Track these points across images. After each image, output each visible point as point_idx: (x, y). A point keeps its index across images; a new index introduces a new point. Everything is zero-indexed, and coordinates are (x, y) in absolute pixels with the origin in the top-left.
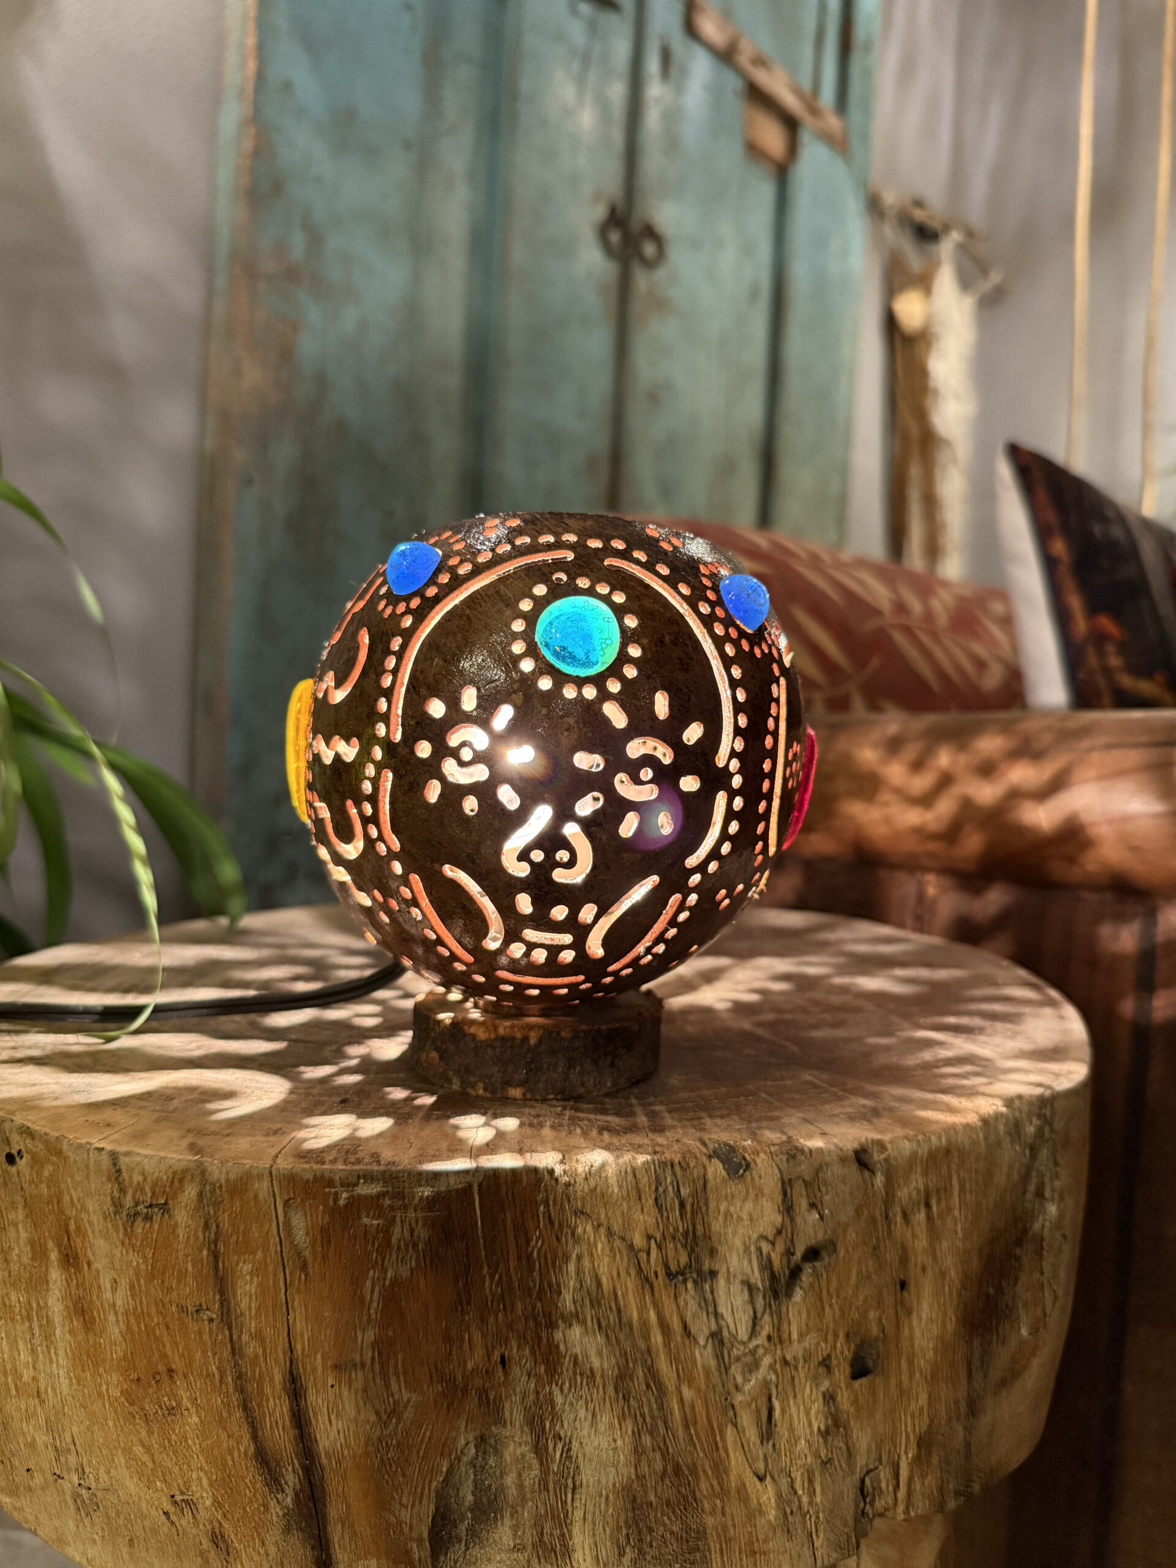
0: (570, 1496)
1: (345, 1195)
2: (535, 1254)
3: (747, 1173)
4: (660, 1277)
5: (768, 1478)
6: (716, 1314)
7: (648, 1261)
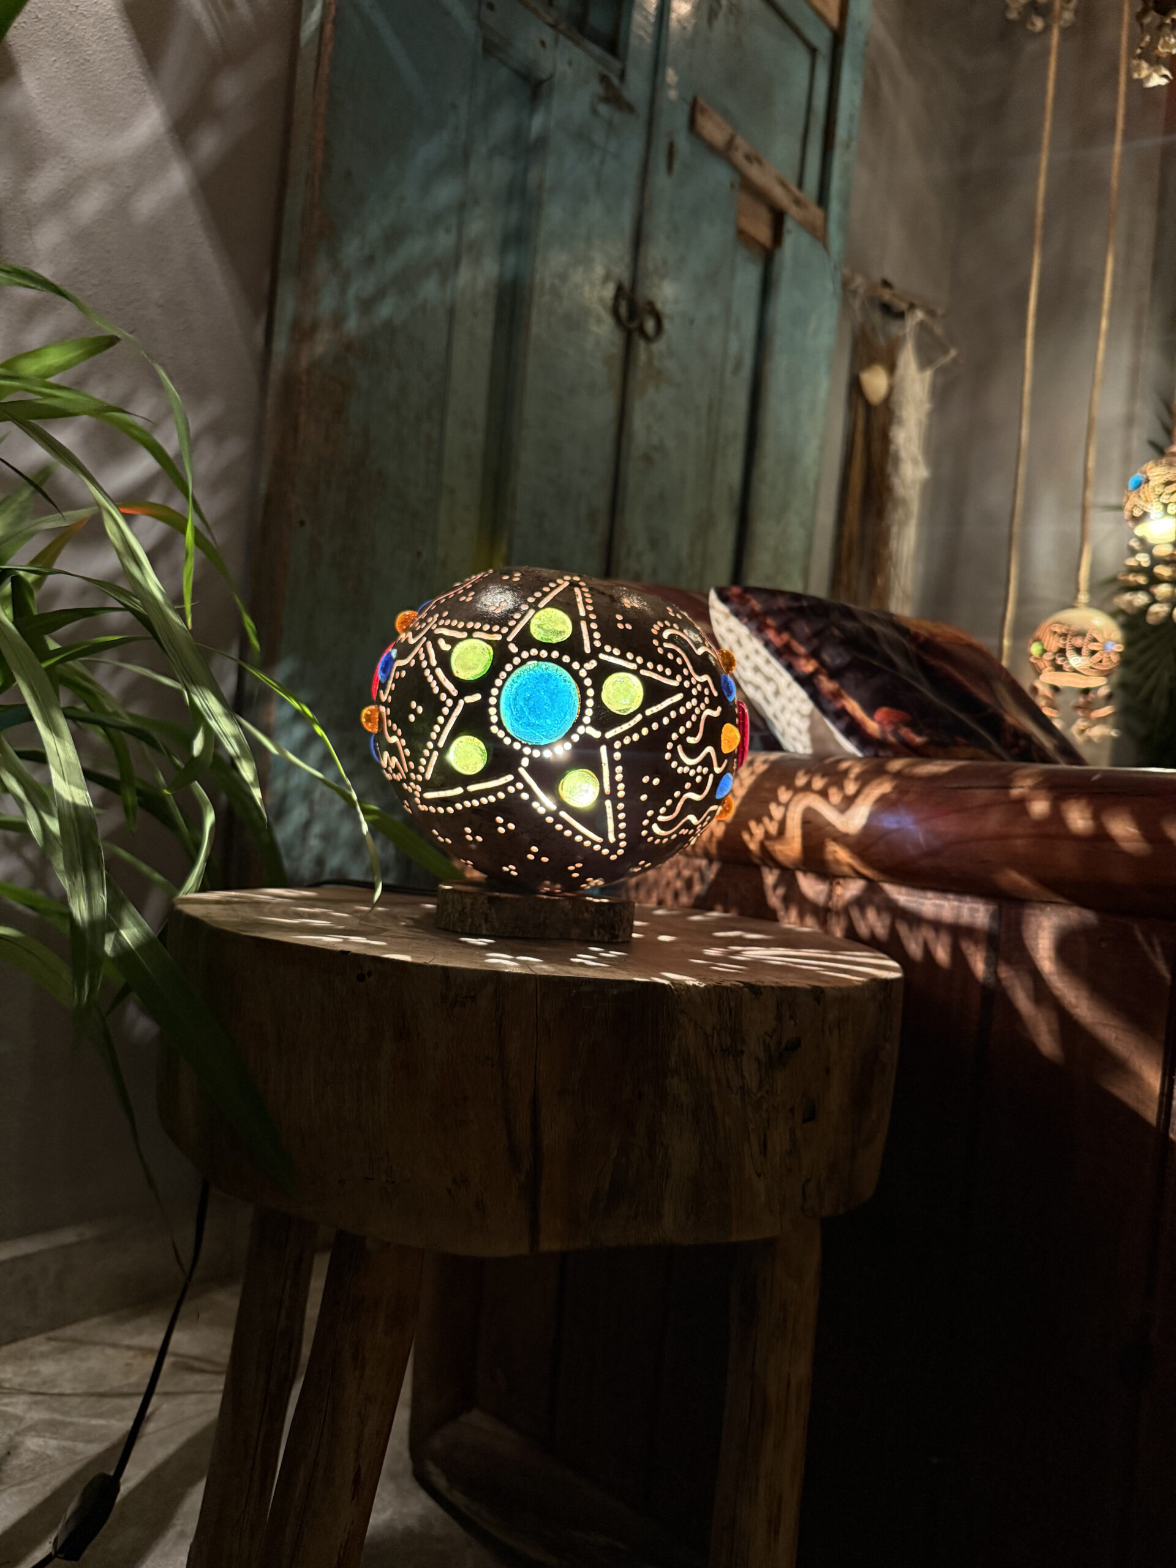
0: (665, 1180)
1: (574, 991)
2: (660, 1033)
3: (761, 997)
4: (718, 1052)
5: (762, 1175)
6: (743, 1077)
7: (713, 1043)
